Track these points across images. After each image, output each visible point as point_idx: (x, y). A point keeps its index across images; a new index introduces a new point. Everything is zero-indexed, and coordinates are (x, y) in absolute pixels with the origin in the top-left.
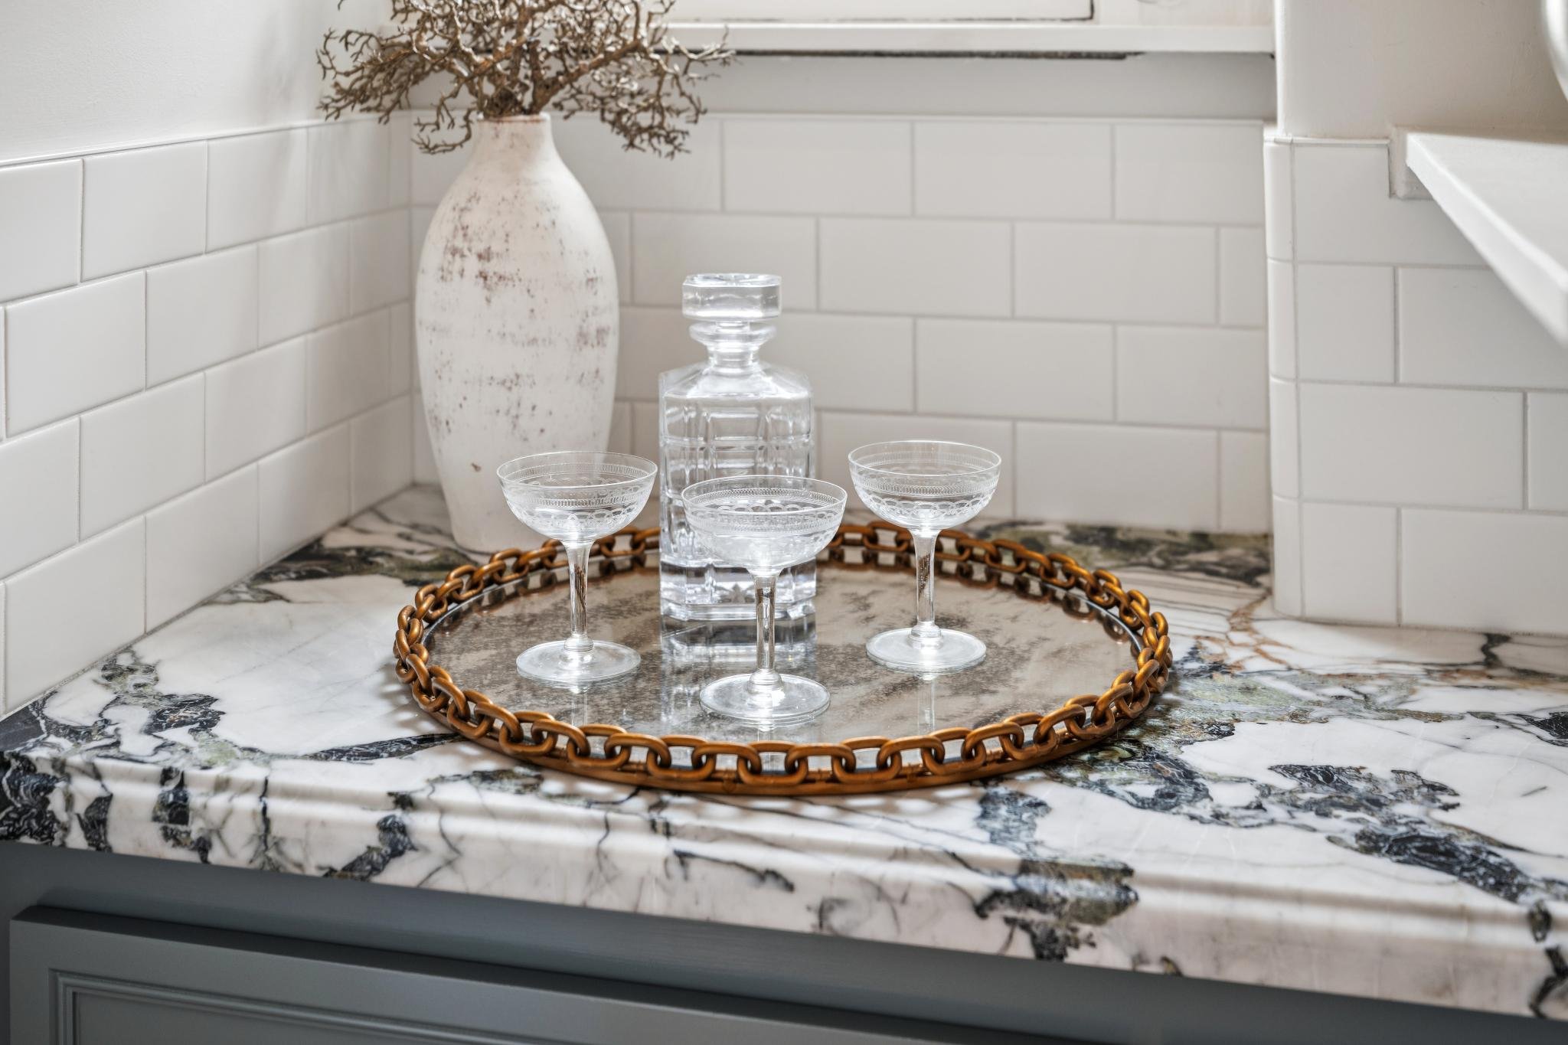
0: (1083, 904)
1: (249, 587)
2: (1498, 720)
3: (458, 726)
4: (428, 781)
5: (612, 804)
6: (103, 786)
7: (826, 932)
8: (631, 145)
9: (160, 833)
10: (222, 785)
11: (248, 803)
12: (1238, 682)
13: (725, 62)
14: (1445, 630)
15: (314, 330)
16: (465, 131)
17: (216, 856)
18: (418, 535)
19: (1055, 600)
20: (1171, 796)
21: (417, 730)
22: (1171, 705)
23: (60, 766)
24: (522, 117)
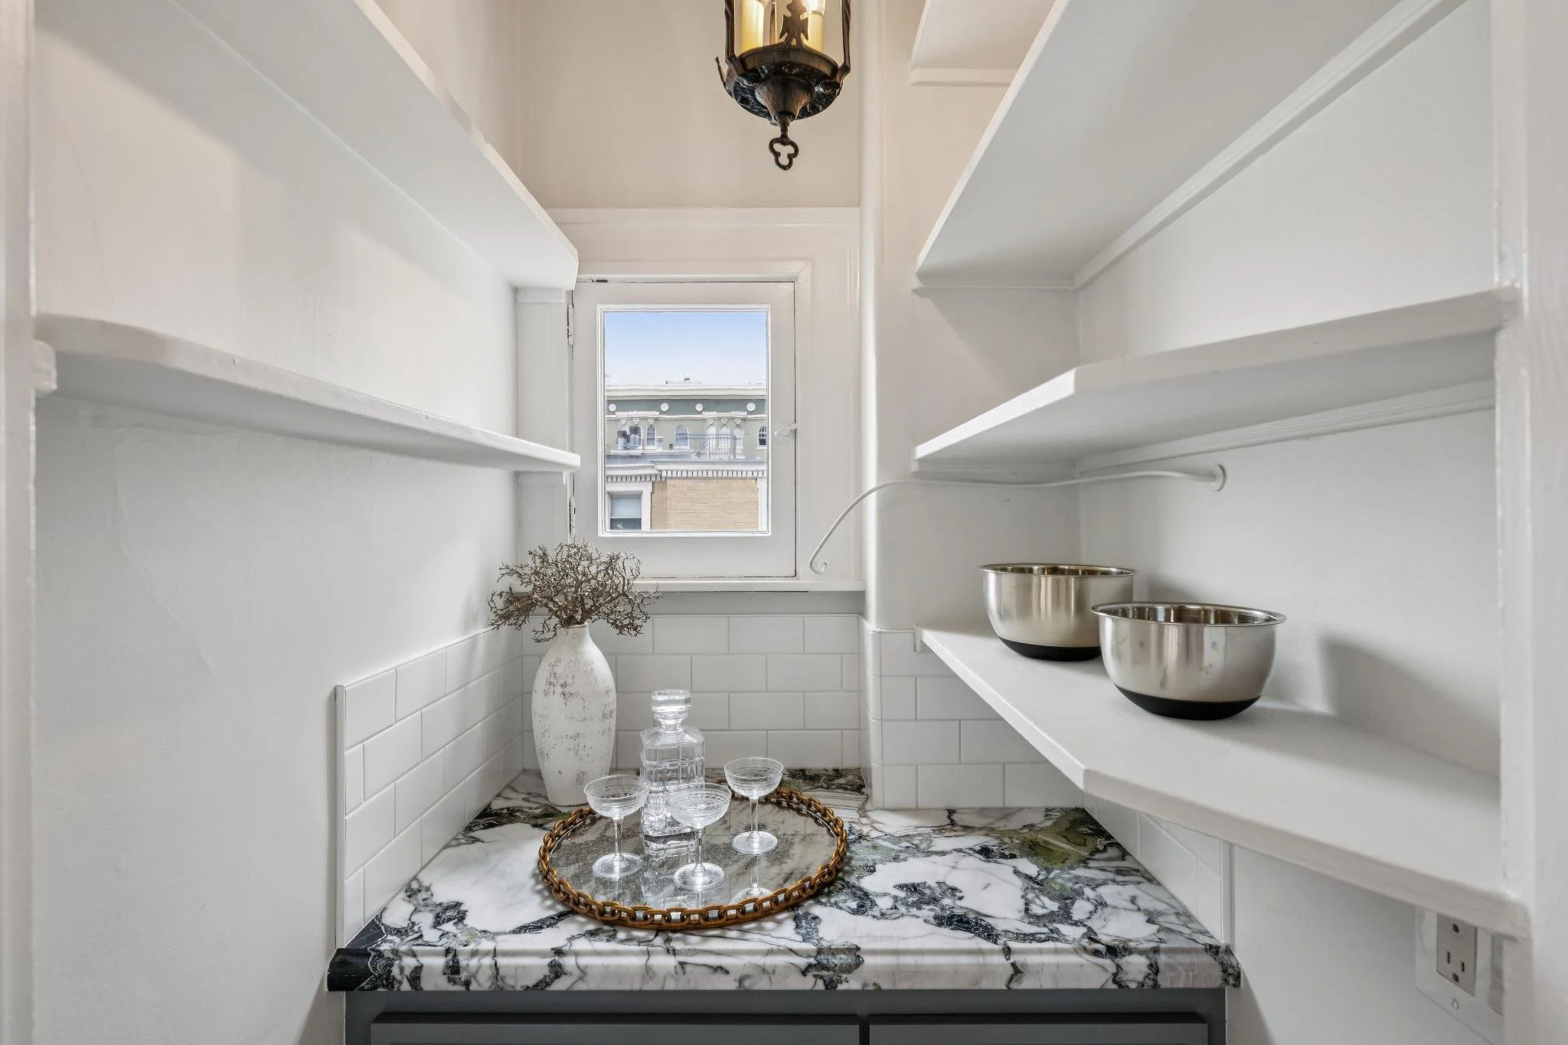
0: (844, 966)
1: (463, 835)
2: (964, 852)
3: (575, 908)
4: (567, 939)
5: (648, 942)
6: (418, 961)
7: (742, 989)
8: (621, 633)
9: (447, 980)
10: (474, 954)
11: (487, 961)
12: (870, 844)
13: (657, 598)
14: (934, 809)
15: (487, 717)
16: (554, 633)
17: (474, 987)
18: (532, 799)
19: (793, 809)
20: (863, 906)
21: (556, 910)
22: (851, 858)
23: (396, 952)
24: (578, 626)
